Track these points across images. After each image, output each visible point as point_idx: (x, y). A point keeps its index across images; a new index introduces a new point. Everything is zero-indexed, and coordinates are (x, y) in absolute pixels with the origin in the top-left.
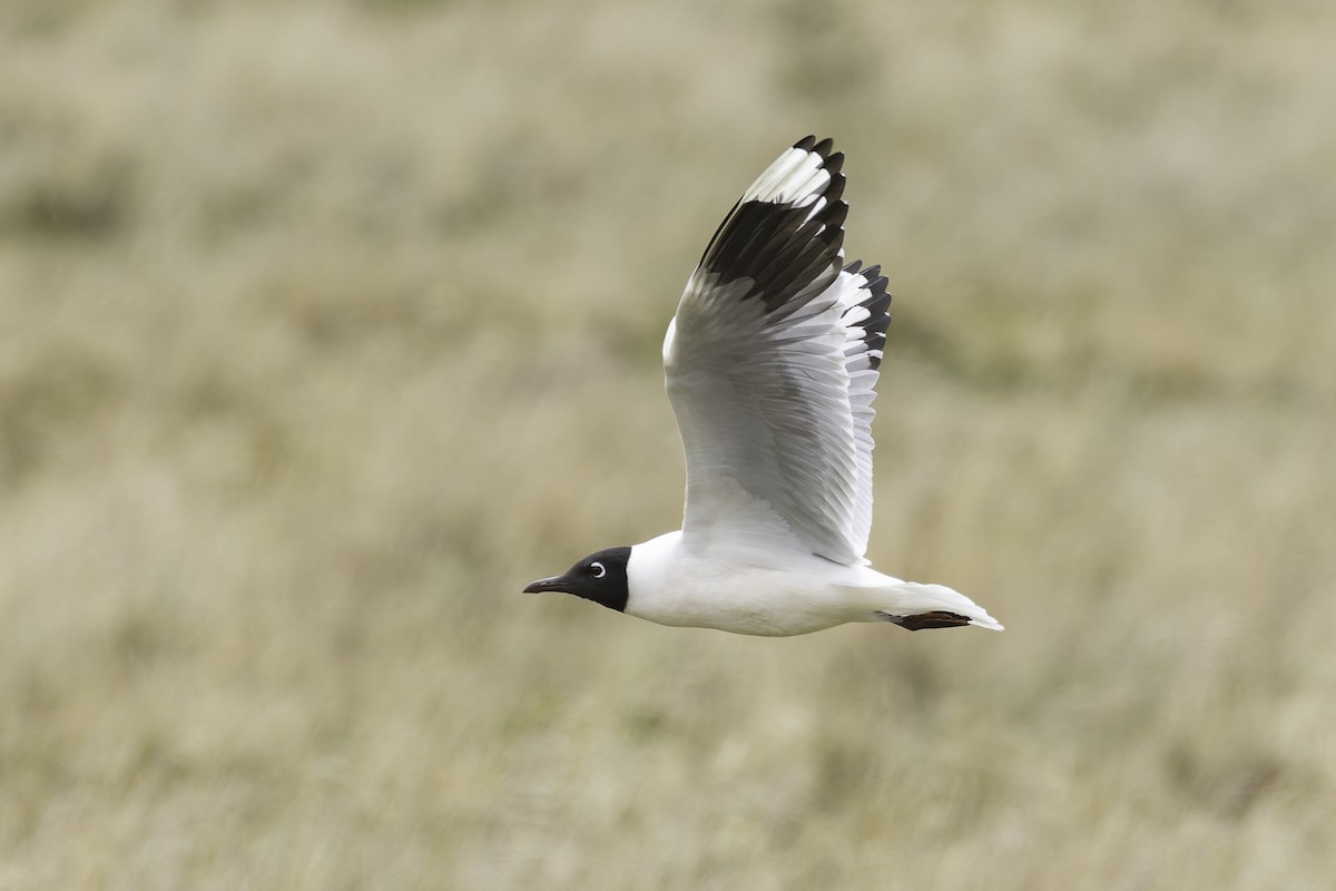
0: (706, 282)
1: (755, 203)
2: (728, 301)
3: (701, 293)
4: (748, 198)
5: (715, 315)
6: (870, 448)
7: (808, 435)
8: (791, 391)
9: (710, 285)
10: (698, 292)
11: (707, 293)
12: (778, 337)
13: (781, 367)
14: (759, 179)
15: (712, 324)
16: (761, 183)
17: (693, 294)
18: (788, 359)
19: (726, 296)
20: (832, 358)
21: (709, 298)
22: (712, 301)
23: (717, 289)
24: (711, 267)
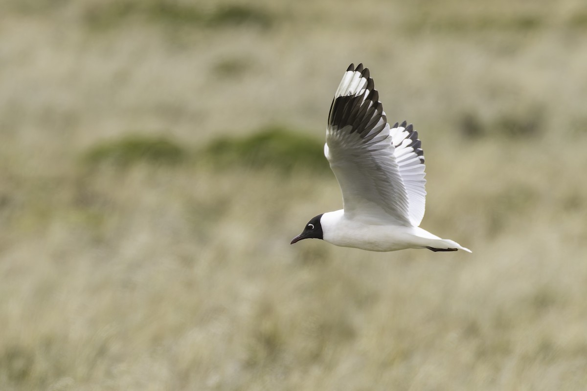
0: (333, 129)
1: (340, 98)
2: (345, 135)
3: (333, 134)
4: (337, 96)
5: (342, 141)
6: (425, 194)
7: (387, 182)
8: (379, 168)
9: (335, 130)
10: (332, 133)
11: (335, 133)
12: (370, 148)
13: (373, 160)
14: (339, 88)
15: (342, 143)
16: (340, 89)
17: (330, 135)
18: (375, 157)
19: (344, 133)
20: (391, 157)
21: (337, 135)
22: (338, 136)
23: (339, 131)
24: (333, 124)
